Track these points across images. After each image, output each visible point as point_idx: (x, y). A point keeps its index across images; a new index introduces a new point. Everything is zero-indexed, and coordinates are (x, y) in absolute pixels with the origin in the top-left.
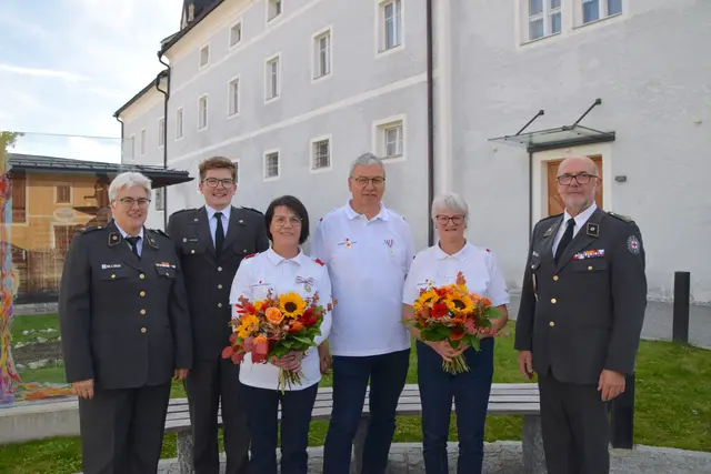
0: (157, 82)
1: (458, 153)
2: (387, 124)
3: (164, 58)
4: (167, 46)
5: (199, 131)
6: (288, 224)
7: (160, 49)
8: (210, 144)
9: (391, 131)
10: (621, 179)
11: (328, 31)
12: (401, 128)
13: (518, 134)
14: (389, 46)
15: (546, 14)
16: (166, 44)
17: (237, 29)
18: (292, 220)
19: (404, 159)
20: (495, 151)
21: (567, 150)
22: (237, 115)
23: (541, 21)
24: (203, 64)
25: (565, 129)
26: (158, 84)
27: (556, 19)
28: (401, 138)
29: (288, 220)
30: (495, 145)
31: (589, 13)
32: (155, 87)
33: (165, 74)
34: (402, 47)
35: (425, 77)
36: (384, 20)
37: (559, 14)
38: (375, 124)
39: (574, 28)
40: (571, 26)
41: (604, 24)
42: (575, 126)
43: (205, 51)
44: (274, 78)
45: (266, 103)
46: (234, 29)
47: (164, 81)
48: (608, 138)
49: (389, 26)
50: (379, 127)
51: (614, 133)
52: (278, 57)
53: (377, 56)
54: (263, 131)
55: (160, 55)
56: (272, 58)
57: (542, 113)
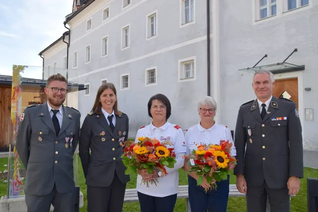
0: (63, 37)
1: (223, 77)
2: (185, 62)
3: (67, 25)
4: (69, 19)
5: (86, 63)
6: (159, 109)
7: (65, 21)
8: (92, 71)
9: (188, 65)
10: (308, 90)
11: (155, 13)
12: (193, 64)
13: (254, 67)
14: (187, 22)
15: (268, 6)
16: (68, 18)
17: (107, 11)
18: (161, 107)
19: (195, 79)
20: (242, 75)
21: (279, 75)
22: (107, 55)
23: (266, 9)
24: (88, 29)
25: (278, 64)
26: (64, 39)
27: (274, 8)
28: (193, 68)
29: (159, 106)
30: (242, 72)
31: (291, 6)
32: (62, 40)
33: (67, 34)
34: (194, 22)
35: (205, 37)
36: (184, 8)
37: (275, 5)
38: (180, 61)
39: (283, 13)
40: (282, 11)
41: (299, 10)
42: (284, 62)
43: (90, 22)
44: (126, 36)
45: (122, 50)
46: (105, 11)
47: (67, 37)
48: (301, 68)
49: (187, 12)
50: (182, 63)
51: (304, 66)
52: (128, 26)
53: (181, 27)
54: (120, 64)
55: (65, 23)
56: (125, 26)
57: (266, 56)
